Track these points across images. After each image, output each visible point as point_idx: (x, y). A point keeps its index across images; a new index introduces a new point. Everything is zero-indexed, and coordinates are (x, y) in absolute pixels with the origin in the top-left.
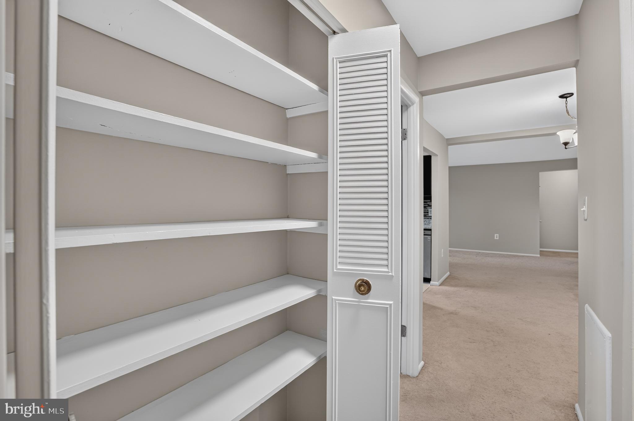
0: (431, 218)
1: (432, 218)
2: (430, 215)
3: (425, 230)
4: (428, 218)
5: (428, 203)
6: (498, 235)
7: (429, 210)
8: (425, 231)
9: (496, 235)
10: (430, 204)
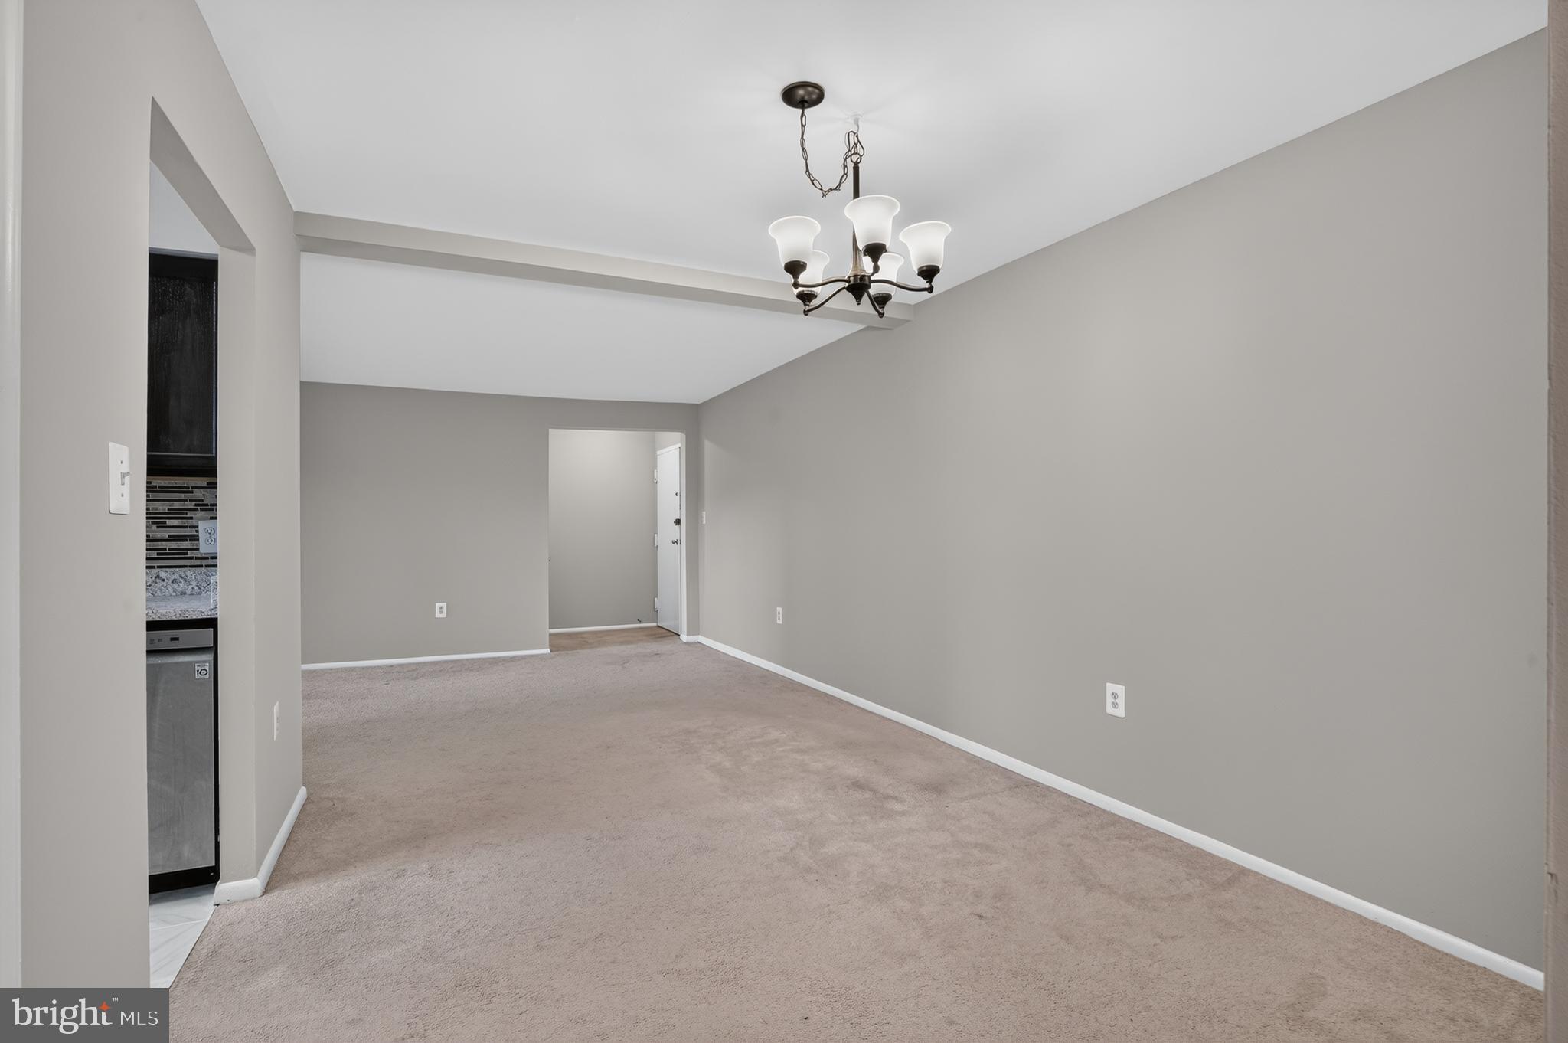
0: (210, 562)
1: (219, 561)
2: (204, 548)
3: (152, 626)
4: (198, 563)
5: (198, 494)
6: (444, 605)
7: (203, 526)
8: (157, 634)
9: (438, 605)
10: (207, 501)
